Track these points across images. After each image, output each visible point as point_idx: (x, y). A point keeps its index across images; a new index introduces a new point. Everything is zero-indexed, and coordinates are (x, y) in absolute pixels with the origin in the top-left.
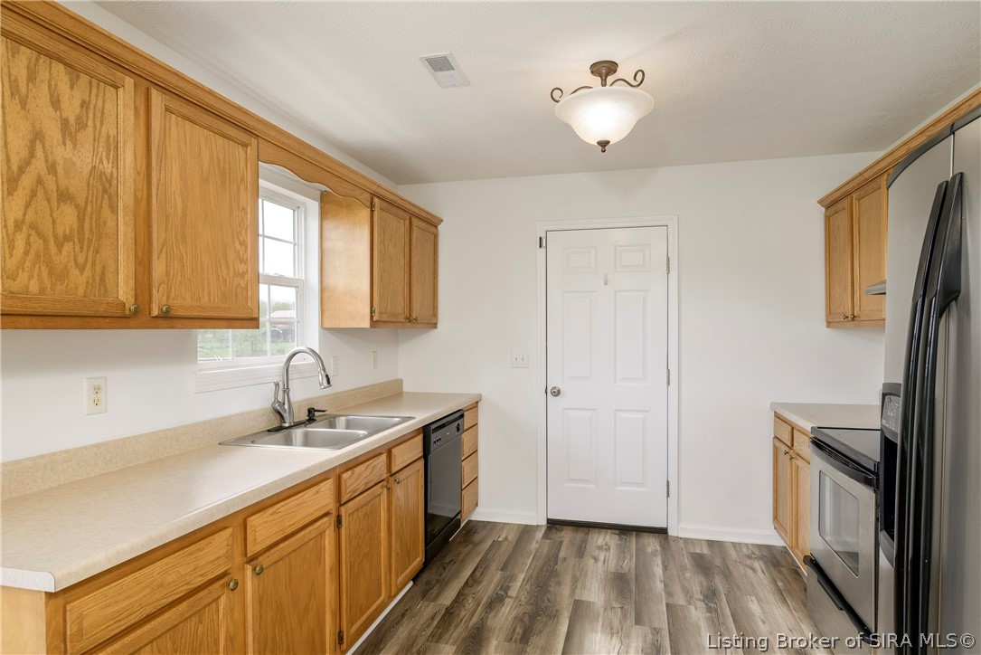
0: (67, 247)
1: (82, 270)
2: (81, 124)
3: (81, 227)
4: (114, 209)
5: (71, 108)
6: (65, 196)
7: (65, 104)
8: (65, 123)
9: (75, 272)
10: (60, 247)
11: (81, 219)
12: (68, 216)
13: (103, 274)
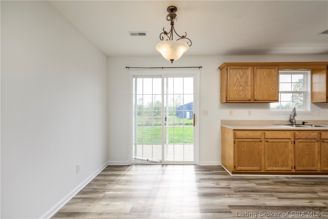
0: (241, 92)
1: (243, 94)
2: (243, 76)
3: (243, 89)
4: (248, 86)
5: (242, 74)
6: (241, 86)
7: (241, 74)
8: (241, 76)
9: (242, 95)
10: (240, 92)
11: (243, 88)
12: (241, 88)
13: (246, 95)
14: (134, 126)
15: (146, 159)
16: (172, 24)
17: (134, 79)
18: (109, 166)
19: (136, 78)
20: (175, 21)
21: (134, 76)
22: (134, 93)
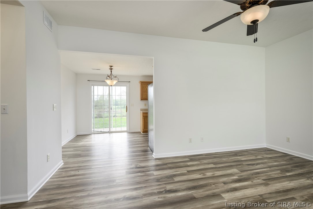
14: (92, 113)
15: (100, 131)
16: (111, 72)
17: (92, 87)
18: (78, 136)
19: (94, 86)
20: (112, 70)
21: (92, 85)
22: (92, 94)
